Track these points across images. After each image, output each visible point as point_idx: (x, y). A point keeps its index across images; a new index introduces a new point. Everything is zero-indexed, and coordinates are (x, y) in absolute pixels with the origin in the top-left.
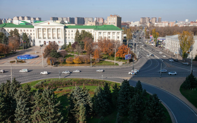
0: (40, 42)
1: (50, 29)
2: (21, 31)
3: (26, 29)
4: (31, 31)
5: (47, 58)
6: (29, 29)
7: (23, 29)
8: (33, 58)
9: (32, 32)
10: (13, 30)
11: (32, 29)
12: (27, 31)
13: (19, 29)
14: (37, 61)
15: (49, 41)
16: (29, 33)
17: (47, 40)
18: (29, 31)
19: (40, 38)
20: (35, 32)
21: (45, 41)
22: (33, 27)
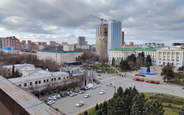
0: (160, 62)
1: (170, 52)
2: (146, 53)
3: (150, 52)
4: (154, 53)
5: (163, 76)
6: (152, 52)
7: (148, 52)
8: (152, 74)
9: (155, 55)
10: (141, 53)
11: (155, 52)
12: (151, 53)
13: (145, 52)
14: (155, 77)
15: (168, 63)
16: (152, 55)
17: (166, 62)
18: (152, 53)
19: (161, 59)
20: (157, 55)
21: (164, 62)
22: (156, 51)
